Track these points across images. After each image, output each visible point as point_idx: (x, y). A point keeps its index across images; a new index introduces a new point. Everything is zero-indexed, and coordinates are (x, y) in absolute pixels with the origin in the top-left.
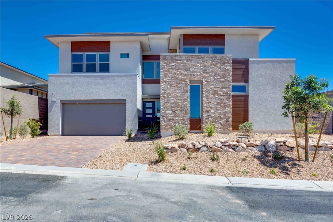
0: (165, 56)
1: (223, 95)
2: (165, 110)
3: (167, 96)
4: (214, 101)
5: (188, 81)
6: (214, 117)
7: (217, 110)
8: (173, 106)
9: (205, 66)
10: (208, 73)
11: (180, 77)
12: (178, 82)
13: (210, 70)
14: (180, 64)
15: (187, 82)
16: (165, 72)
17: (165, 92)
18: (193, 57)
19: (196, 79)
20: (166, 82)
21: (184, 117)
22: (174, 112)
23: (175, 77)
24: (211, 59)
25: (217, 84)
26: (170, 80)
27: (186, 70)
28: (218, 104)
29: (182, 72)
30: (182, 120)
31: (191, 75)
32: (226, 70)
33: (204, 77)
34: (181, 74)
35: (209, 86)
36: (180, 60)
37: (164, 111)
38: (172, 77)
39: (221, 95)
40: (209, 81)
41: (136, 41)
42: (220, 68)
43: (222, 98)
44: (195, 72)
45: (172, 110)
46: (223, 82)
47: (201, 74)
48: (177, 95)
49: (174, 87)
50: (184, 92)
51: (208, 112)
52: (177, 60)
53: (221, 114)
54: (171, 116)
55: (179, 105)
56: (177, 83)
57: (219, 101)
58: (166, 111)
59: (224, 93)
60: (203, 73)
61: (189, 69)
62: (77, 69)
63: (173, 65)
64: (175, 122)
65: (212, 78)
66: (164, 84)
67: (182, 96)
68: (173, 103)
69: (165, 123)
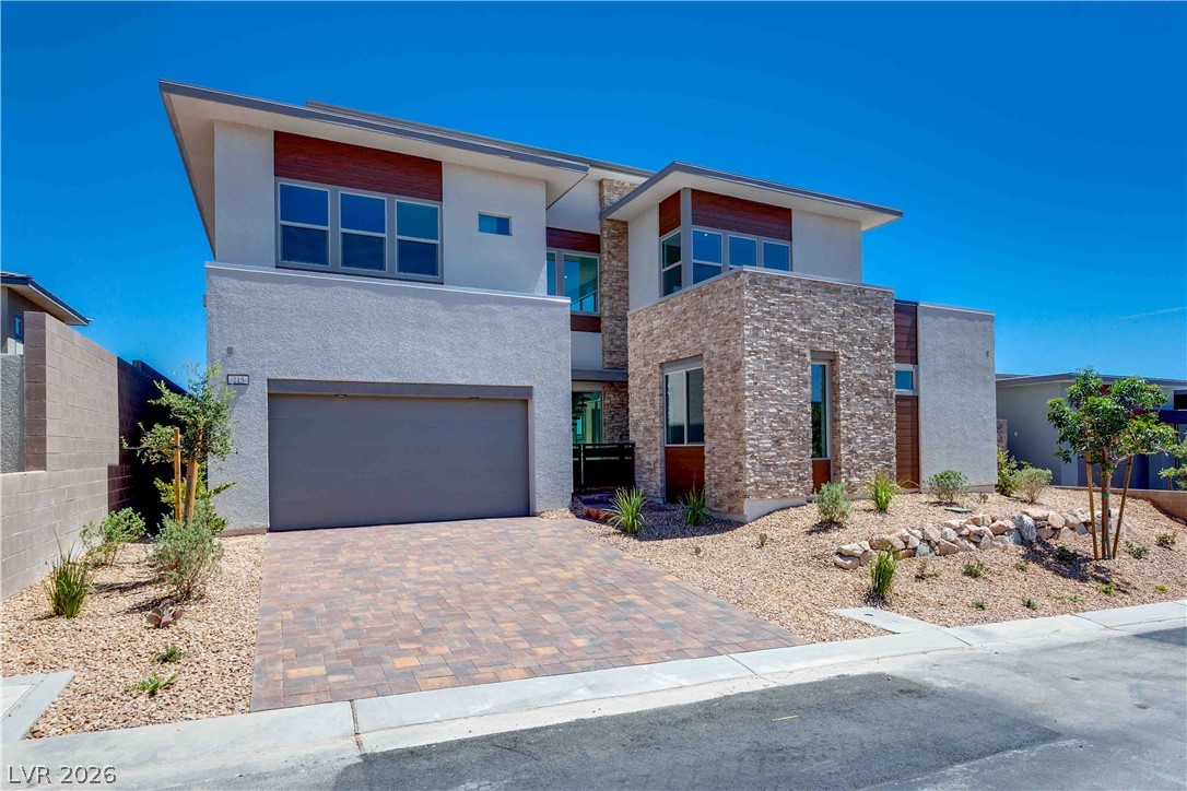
0: (754, 274)
1: (879, 397)
2: (755, 437)
3: (761, 394)
4: (860, 411)
5: (807, 352)
6: (861, 455)
7: (868, 436)
8: (774, 424)
9: (842, 316)
10: (848, 334)
11: (790, 340)
12: (785, 353)
13: (853, 325)
14: (789, 303)
15: (805, 355)
16: (756, 324)
17: (756, 384)
18: (817, 287)
19: (824, 349)
20: (756, 353)
21: (801, 456)
22: (777, 442)
23: (778, 339)
24: (854, 297)
25: (867, 365)
26: (766, 346)
27: (805, 321)
28: (870, 419)
29: (795, 326)
30: (796, 465)
31: (813, 336)
32: (883, 328)
33: (840, 344)
34: (791, 332)
35: (850, 371)
36: (789, 292)
37: (753, 439)
38: (772, 339)
39: (874, 397)
40: (852, 356)
41: (533, 180)
42: (871, 323)
43: (878, 403)
44: (821, 329)
45: (773, 437)
46: (879, 360)
47: (834, 335)
48: (784, 392)
49: (777, 368)
50: (798, 386)
51: (849, 441)
52: (782, 290)
53: (875, 448)
54: (771, 454)
55: (787, 423)
56: (783, 359)
57: (871, 412)
58: (758, 440)
59: (880, 391)
60: (840, 333)
61: (809, 319)
62: (300, 248)
63: (774, 304)
64: (780, 474)
65: (856, 347)
66: (753, 357)
67: (794, 396)
68: (775, 415)
69: (756, 475)
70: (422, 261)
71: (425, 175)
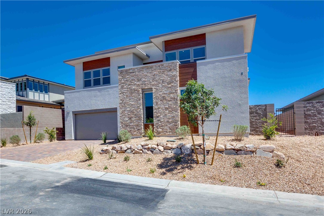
0: (122, 70)
1: (171, 101)
2: (123, 117)
3: (124, 105)
4: (162, 106)
5: (140, 90)
6: (163, 121)
7: (166, 115)
8: (129, 113)
9: (154, 75)
10: (156, 81)
11: (134, 87)
12: (132, 91)
13: (158, 78)
14: (133, 76)
15: (139, 91)
16: (122, 85)
17: (123, 102)
18: (143, 68)
19: (146, 88)
20: (123, 93)
21: (138, 122)
22: (130, 118)
23: (130, 88)
24: (159, 68)
25: (165, 90)
26: (126, 91)
27: (138, 80)
28: (166, 109)
29: (135, 83)
30: (137, 125)
31: (142, 84)
32: (172, 76)
33: (153, 85)
34: (134, 85)
35: (158, 93)
36: (133, 73)
37: (122, 118)
38: (128, 88)
39: (169, 101)
40: (158, 88)
41: (130, 54)
42: (167, 75)
43: (170, 103)
44: (146, 81)
45: (129, 117)
46: (170, 88)
47: (151, 82)
48: (132, 103)
49: (129, 96)
50: (137, 101)
51: (158, 117)
52: (131, 73)
53: (169, 119)
54: (128, 122)
55: (134, 112)
56: (132, 93)
57: (167, 106)
58: (124, 118)
59: (171, 98)
60: (153, 81)
61: (141, 79)
62: (87, 84)
63: (128, 78)
64: (131, 128)
65: (160, 85)
66: (122, 94)
67: (136, 104)
68: (129, 111)
69: (123, 128)
70: (107, 81)
71: (106, 62)
